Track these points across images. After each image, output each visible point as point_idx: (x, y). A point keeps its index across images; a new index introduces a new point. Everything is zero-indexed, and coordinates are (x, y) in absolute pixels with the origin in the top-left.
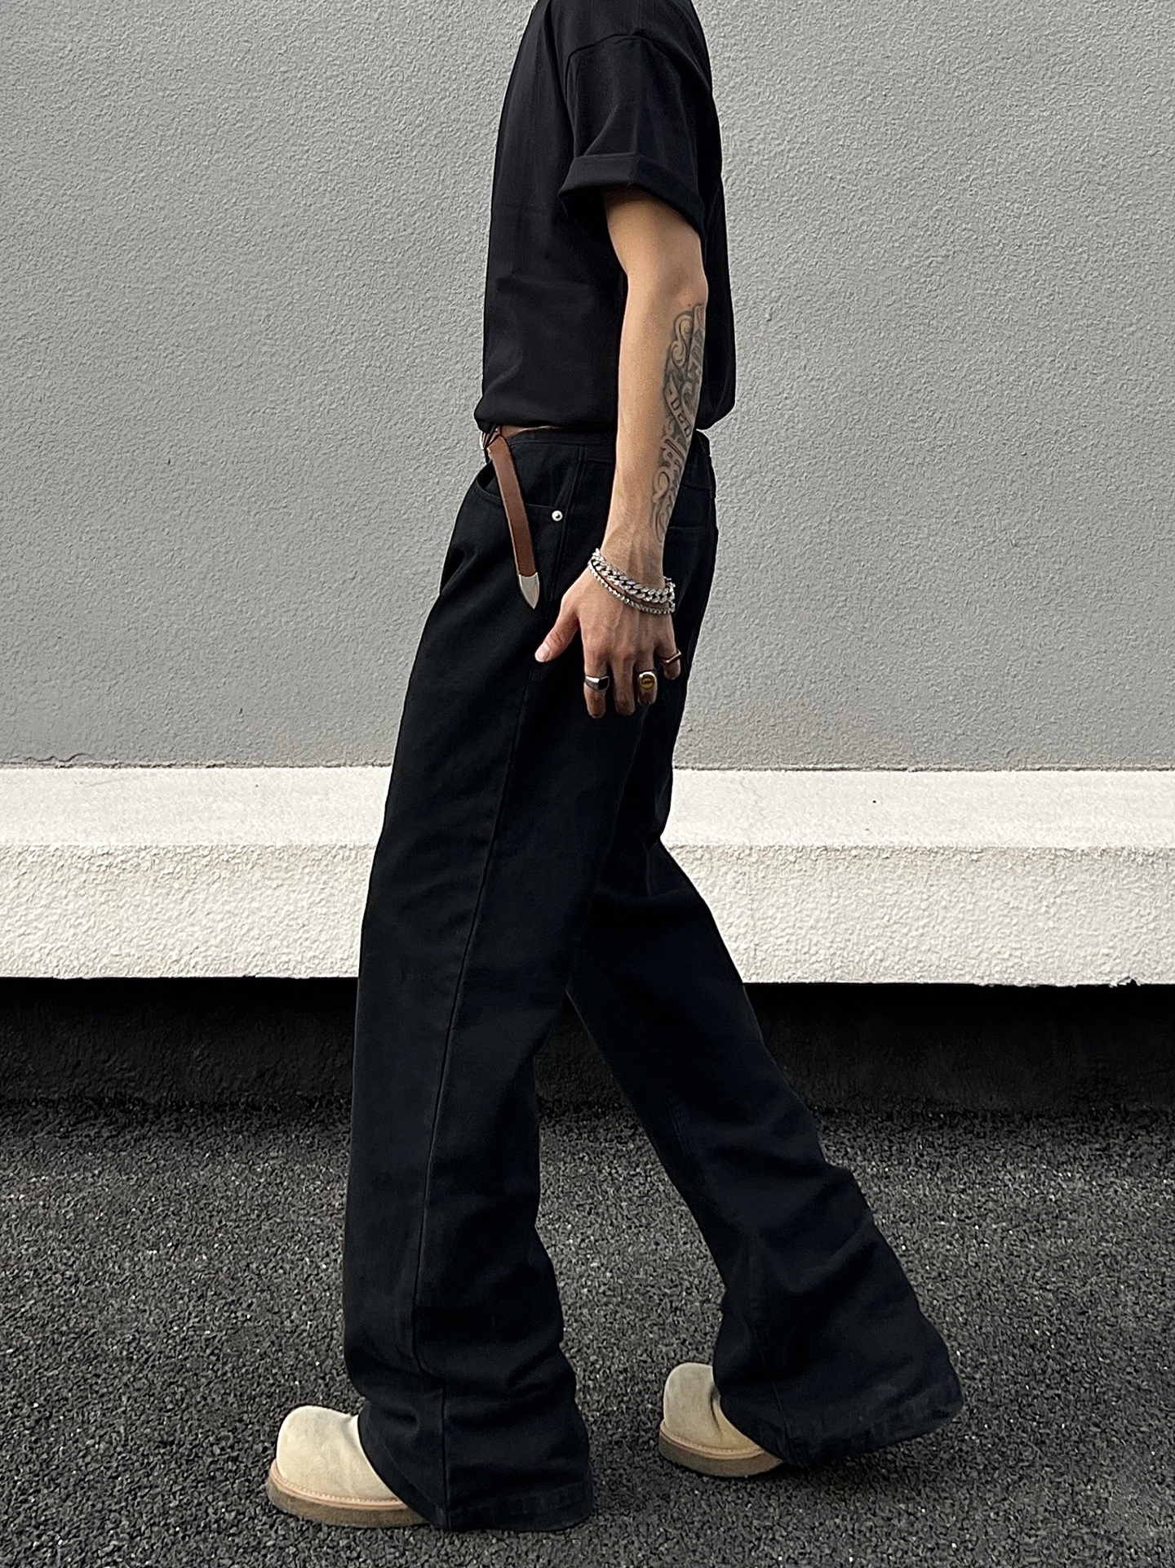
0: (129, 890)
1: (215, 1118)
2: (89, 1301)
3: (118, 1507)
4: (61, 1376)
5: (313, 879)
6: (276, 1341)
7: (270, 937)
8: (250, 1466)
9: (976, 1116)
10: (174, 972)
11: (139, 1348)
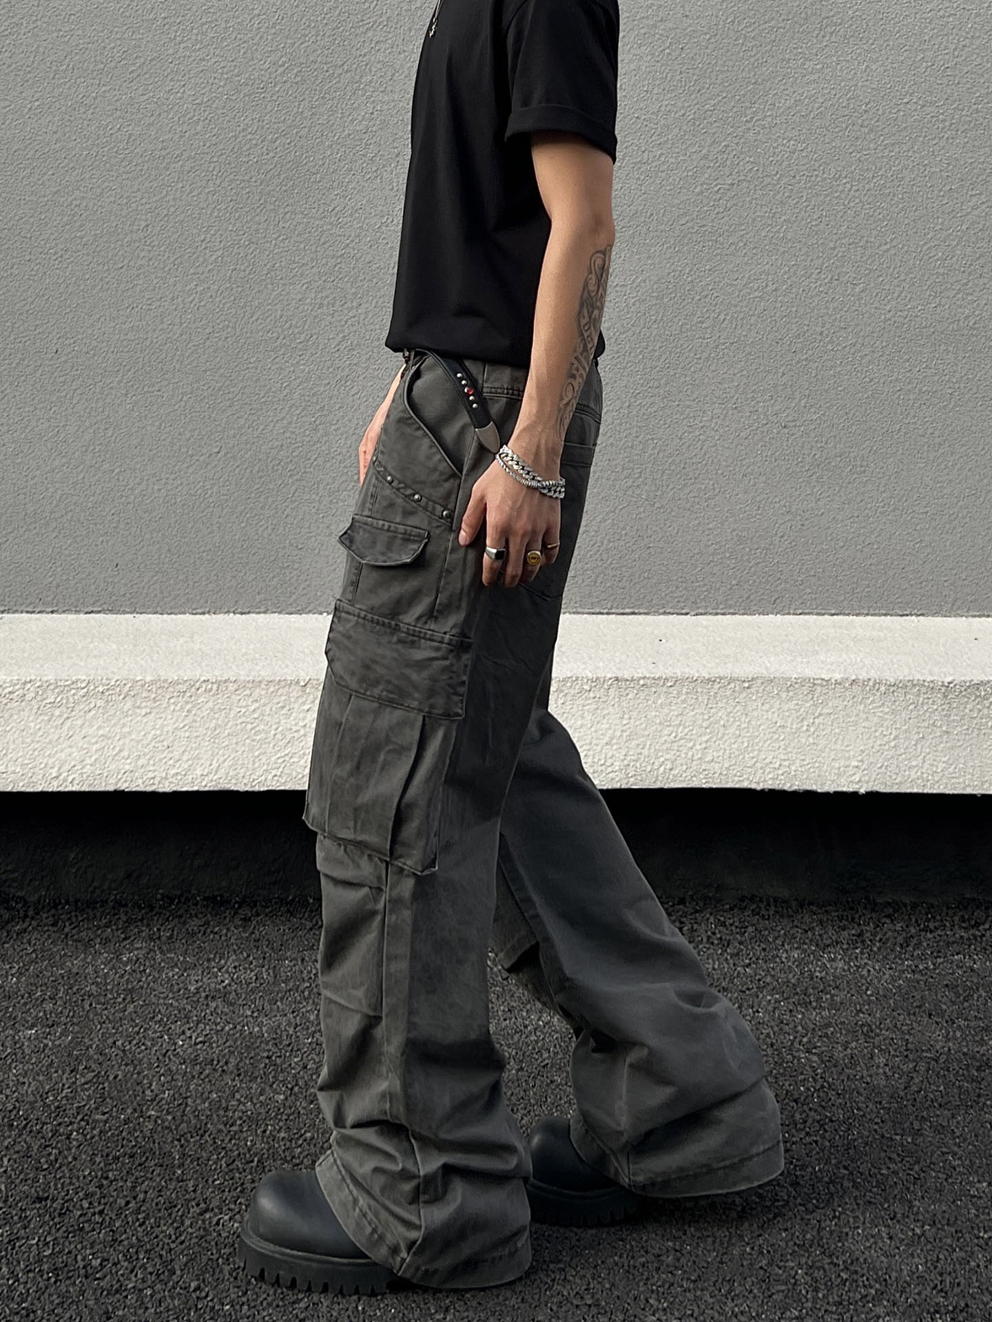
5: (178, 708)
6: (138, 1108)
7: (139, 757)
8: (114, 1217)
10: (54, 787)
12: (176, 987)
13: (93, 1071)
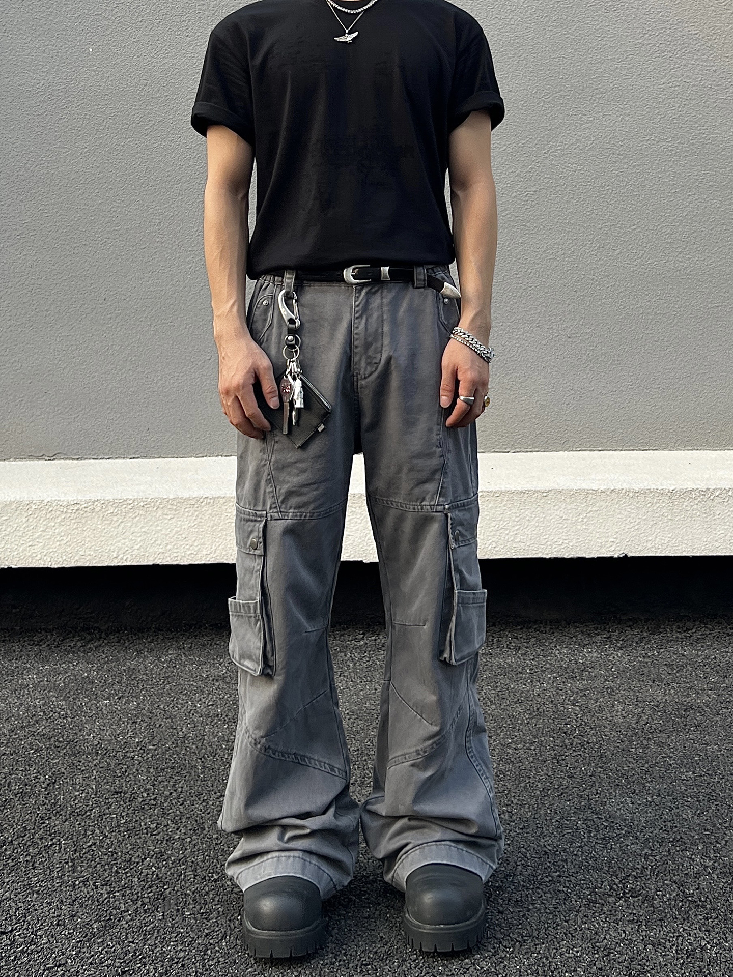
0: (89, 522)
1: (138, 635)
2: (74, 726)
3: (93, 824)
4: (60, 762)
5: (190, 514)
6: (175, 742)
7: (167, 544)
8: (163, 801)
9: (541, 623)
12: (195, 675)
13: (146, 722)
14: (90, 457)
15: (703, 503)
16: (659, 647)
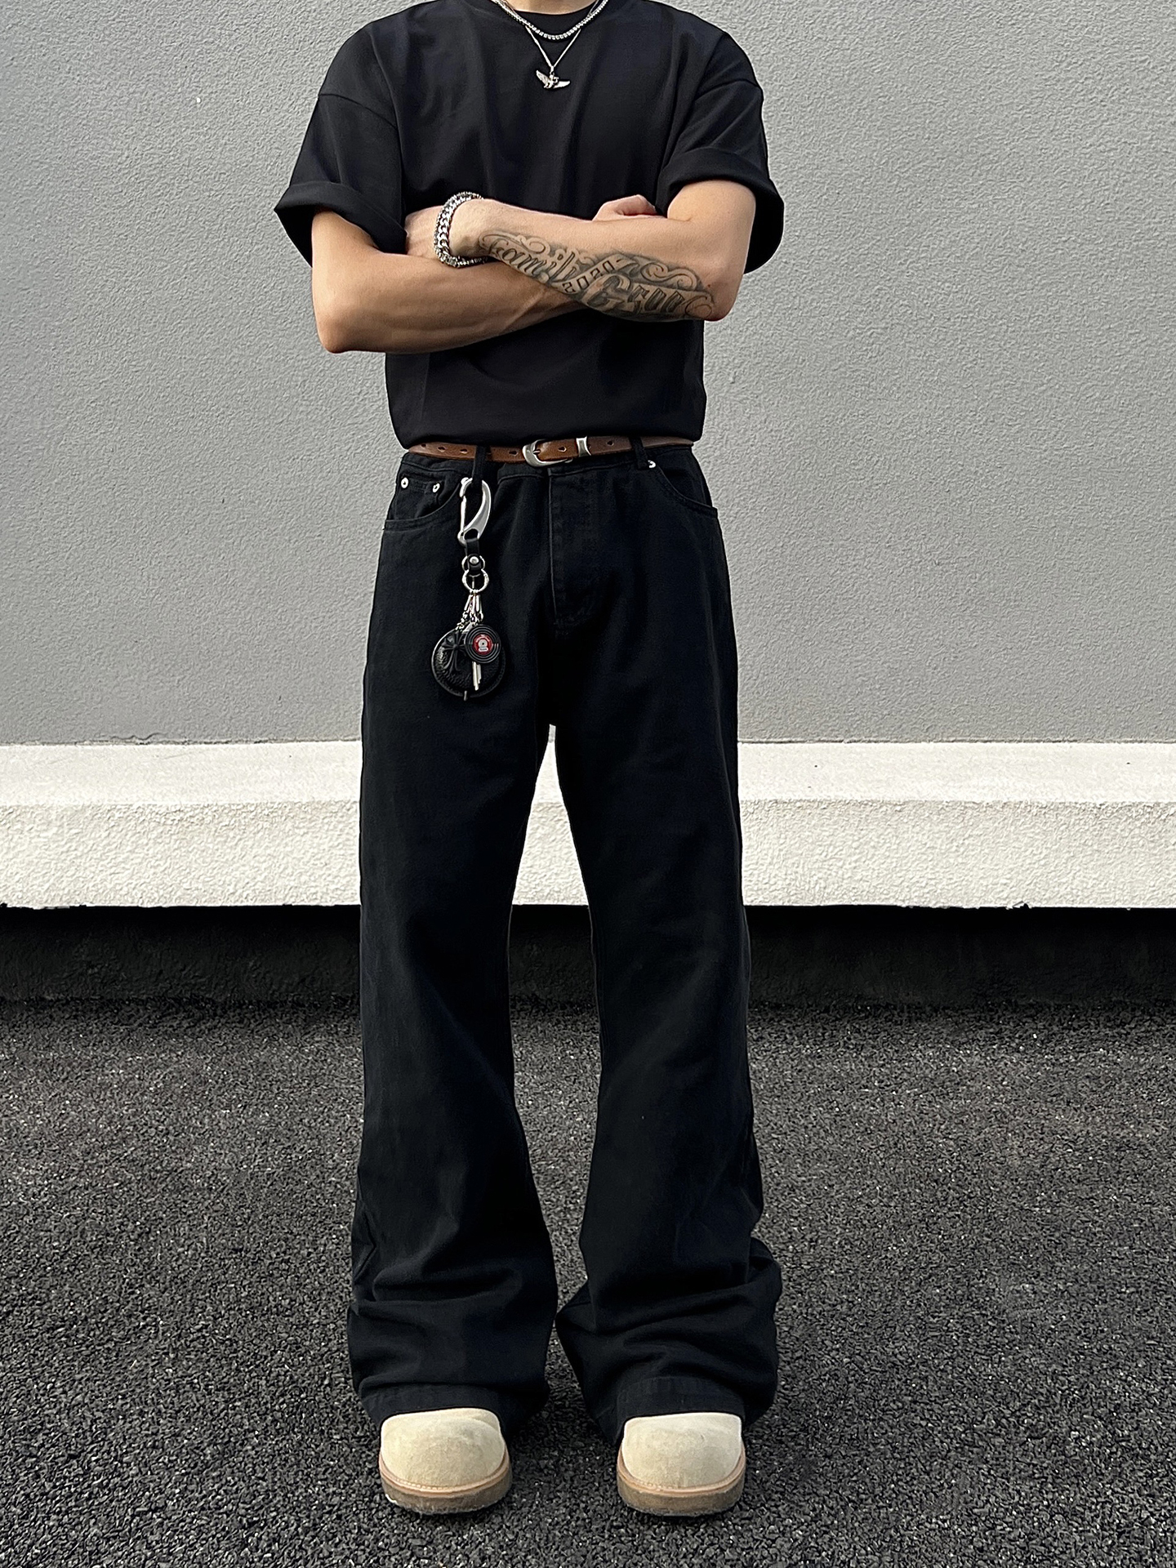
0: (196, 839)
1: (269, 1012)
2: (177, 1148)
7: (301, 874)
9: (895, 1009)
11: (216, 1181)
14: (202, 739)
15: (1150, 825)
16: (1077, 1049)
